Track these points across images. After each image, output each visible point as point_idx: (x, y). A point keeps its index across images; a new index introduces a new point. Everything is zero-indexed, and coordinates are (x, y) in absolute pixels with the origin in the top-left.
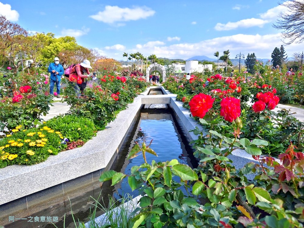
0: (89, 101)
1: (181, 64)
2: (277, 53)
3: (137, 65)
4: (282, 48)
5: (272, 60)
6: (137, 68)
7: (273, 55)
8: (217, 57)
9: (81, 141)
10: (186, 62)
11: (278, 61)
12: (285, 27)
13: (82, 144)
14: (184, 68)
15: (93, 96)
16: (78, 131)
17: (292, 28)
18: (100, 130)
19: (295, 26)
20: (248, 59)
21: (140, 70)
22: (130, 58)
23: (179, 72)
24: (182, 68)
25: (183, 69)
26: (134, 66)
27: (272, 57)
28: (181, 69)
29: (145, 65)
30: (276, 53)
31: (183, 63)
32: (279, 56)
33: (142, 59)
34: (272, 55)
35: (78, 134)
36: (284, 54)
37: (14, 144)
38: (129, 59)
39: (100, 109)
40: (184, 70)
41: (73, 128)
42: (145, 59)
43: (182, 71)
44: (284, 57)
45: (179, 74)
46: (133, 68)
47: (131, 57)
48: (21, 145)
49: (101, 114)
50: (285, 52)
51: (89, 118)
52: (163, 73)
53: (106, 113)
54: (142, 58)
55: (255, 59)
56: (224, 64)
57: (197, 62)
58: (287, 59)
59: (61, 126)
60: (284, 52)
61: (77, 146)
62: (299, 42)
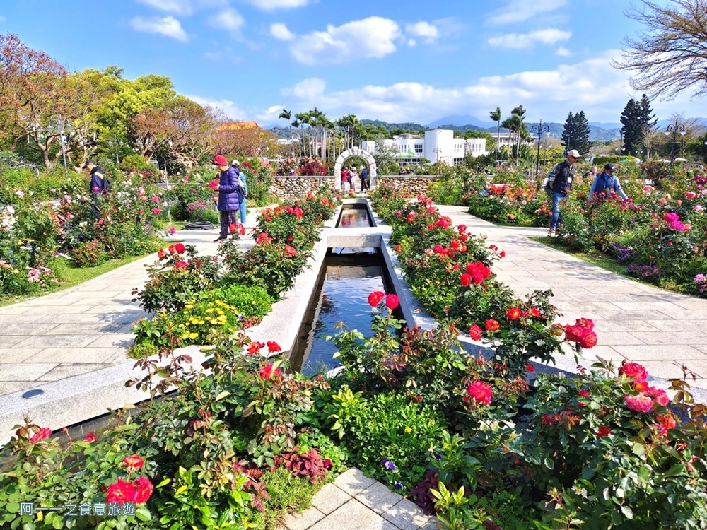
0: (262, 265)
1: (415, 136)
2: (635, 112)
3: (311, 139)
4: (645, 101)
5: (623, 129)
6: (312, 146)
7: (626, 117)
8: (497, 122)
9: (256, 318)
10: (426, 132)
11: (635, 132)
12: (637, 67)
13: (258, 322)
14: (421, 146)
15: (266, 257)
16: (253, 306)
17: (652, 70)
18: (274, 302)
19: (660, 64)
20: (569, 124)
21: (320, 150)
22: (296, 122)
23: (410, 156)
24: (416, 146)
25: (419, 149)
26: (305, 140)
27: (623, 120)
28: (413, 150)
29: (330, 139)
30: (632, 111)
31: (419, 136)
32: (639, 118)
33: (323, 125)
34: (621, 117)
35: (252, 309)
36: (650, 115)
37: (195, 322)
38: (293, 124)
39: (276, 274)
40: (421, 151)
41: (246, 302)
42: (331, 127)
43: (416, 153)
44: (649, 122)
45: (409, 160)
46: (302, 146)
47: (299, 121)
48: (202, 322)
49: (276, 281)
50: (651, 110)
51: (262, 286)
52: (371, 168)
53: (284, 280)
54: (324, 123)
55: (585, 126)
56: (512, 136)
57: (451, 132)
58: (656, 126)
59: (231, 298)
60: (649, 109)
61: (252, 324)
62: (667, 99)
